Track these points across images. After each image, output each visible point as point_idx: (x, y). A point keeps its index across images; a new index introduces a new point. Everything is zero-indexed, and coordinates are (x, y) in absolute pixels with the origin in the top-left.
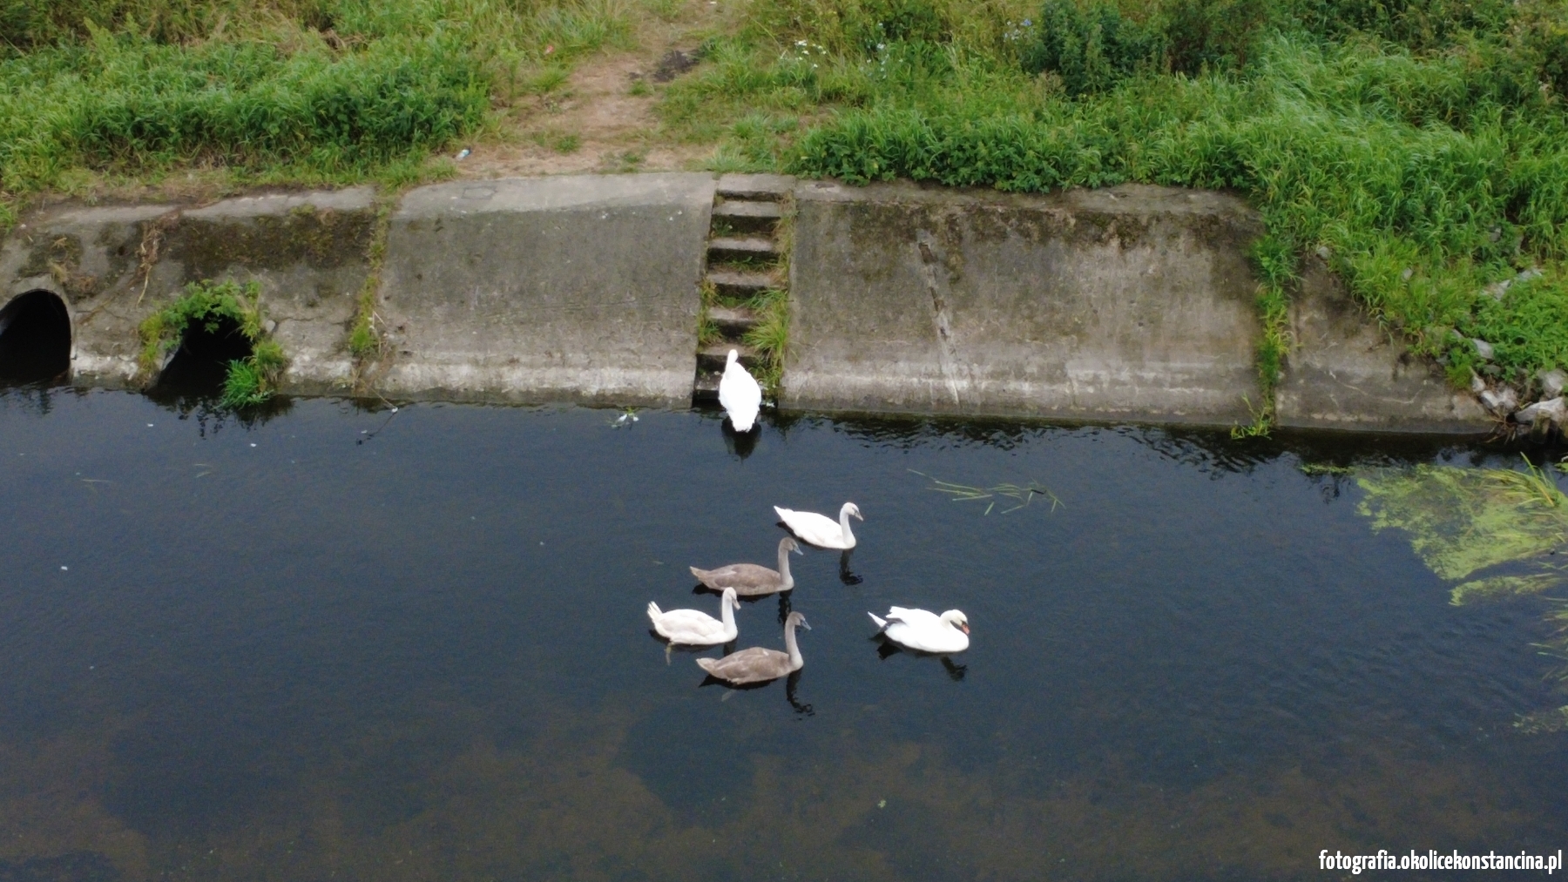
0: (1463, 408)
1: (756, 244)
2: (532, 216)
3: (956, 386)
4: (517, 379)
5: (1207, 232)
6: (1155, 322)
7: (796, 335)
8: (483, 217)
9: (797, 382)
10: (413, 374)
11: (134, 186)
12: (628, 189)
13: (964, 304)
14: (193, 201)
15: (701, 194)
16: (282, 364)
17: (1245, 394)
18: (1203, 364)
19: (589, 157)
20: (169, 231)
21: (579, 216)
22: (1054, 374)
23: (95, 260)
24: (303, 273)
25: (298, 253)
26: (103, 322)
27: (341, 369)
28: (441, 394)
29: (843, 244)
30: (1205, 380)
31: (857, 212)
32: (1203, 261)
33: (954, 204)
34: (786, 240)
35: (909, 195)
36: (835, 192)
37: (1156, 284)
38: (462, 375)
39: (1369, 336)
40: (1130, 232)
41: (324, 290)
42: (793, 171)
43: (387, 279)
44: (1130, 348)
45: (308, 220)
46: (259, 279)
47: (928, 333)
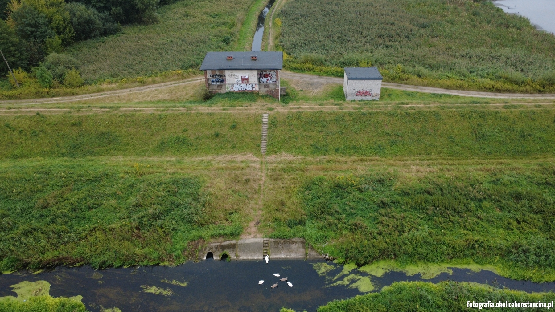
0: (321, 257)
1: (267, 245)
2: (249, 243)
3: (283, 257)
4: (249, 258)
5: (302, 242)
6: (298, 251)
7: (271, 253)
8: (245, 244)
9: (271, 257)
10: (241, 258)
11: (216, 241)
12: (256, 240)
13: (283, 250)
14: (221, 243)
15: (262, 241)
16: (230, 258)
17: (305, 256)
18: (302, 254)
19: (252, 236)
20: (220, 246)
21: (253, 243)
22: (290, 255)
23: (214, 249)
24: (231, 249)
25: (231, 248)
26: (216, 255)
27: (235, 258)
28: (244, 259)
29: (274, 245)
30: (302, 255)
31: (275, 242)
32: (302, 245)
33: (282, 241)
34: (269, 245)
35: (278, 240)
36: (273, 240)
37: (298, 247)
38: (245, 258)
39: (314, 251)
40: (296, 243)
41: (233, 251)
42: (269, 237)
43: (238, 250)
44: (296, 253)
45: (231, 245)
46: (228, 250)
47: (281, 252)
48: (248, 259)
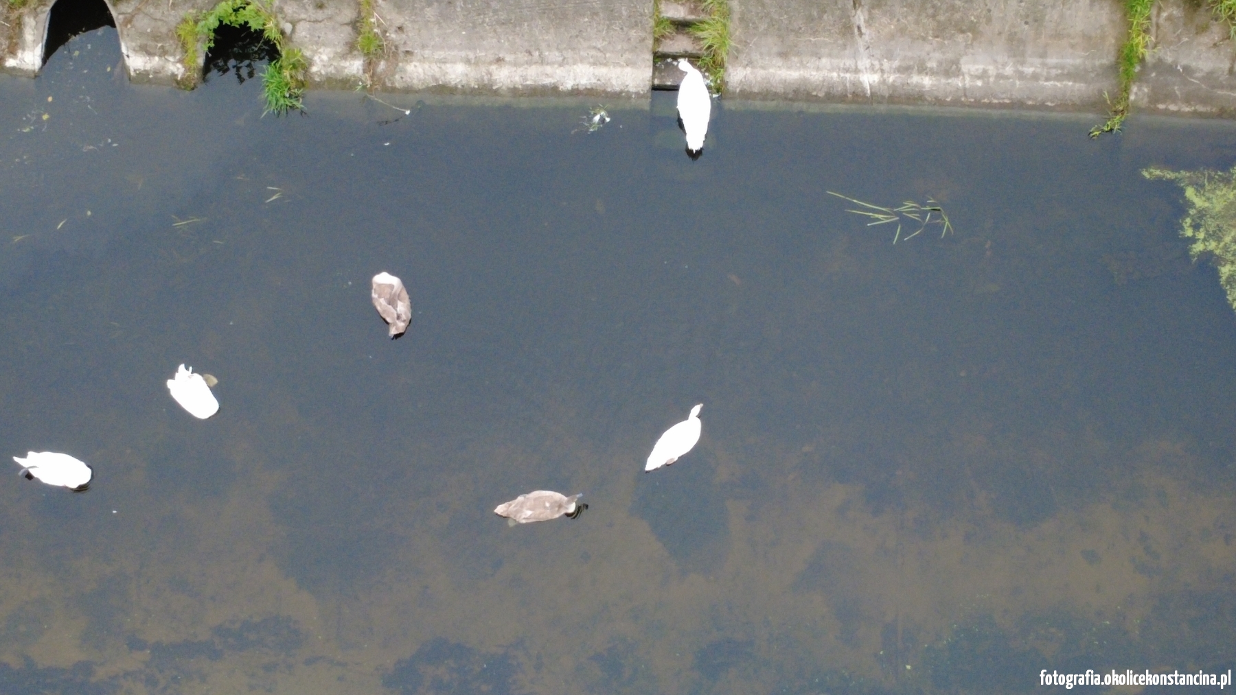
3: (869, 80)
9: (737, 76)
10: (417, 72)
16: (304, 66)
17: (1106, 87)
22: (951, 69)
26: (144, 25)
27: (356, 67)
28: (443, 89)
30: (1074, 75)
38: (457, 73)
44: (1016, 46)
48: (486, 89)
